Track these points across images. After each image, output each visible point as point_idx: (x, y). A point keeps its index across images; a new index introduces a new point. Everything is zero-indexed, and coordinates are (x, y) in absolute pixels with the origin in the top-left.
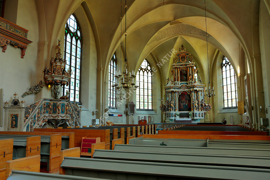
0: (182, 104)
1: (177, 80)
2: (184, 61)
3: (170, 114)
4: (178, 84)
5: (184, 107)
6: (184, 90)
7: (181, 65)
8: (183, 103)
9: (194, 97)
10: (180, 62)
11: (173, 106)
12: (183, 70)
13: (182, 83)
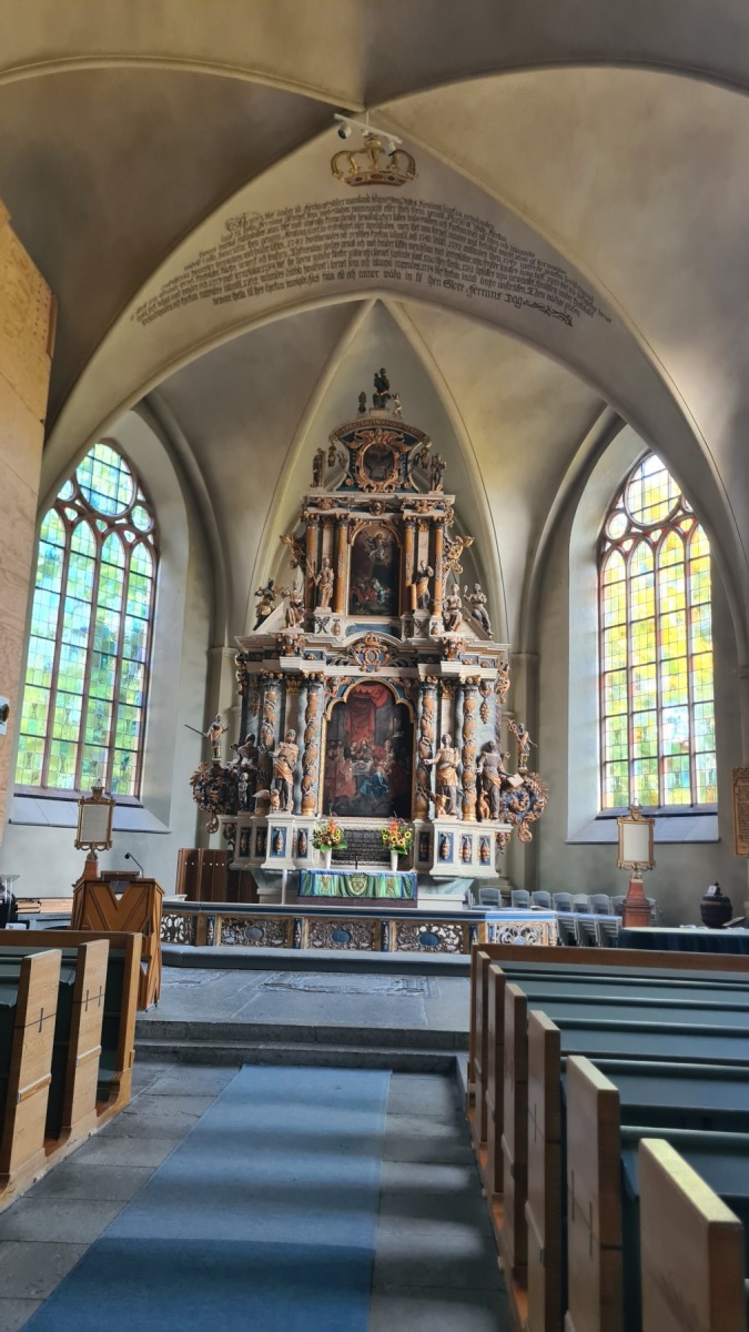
0: (349, 771)
1: (325, 600)
2: (383, 479)
3: (263, 832)
4: (335, 631)
5: (363, 789)
6: (373, 674)
7: (363, 508)
8: (354, 759)
9: (435, 726)
10: (356, 487)
11: (289, 780)
12: (375, 541)
13: (360, 627)
